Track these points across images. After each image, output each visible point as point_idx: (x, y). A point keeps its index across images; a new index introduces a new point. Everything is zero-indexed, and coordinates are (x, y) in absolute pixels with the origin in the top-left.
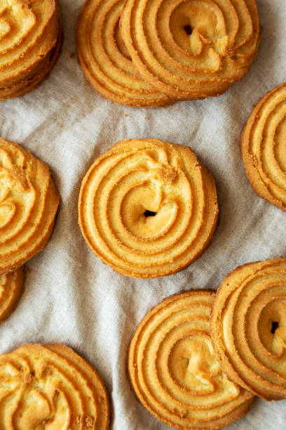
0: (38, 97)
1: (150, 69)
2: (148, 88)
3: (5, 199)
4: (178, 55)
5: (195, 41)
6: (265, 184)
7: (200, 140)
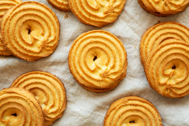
0: (140, 10)
1: (154, 55)
2: (148, 54)
3: (100, 5)
4: (162, 65)
5: (169, 71)
6: (116, 107)
7: (130, 79)
